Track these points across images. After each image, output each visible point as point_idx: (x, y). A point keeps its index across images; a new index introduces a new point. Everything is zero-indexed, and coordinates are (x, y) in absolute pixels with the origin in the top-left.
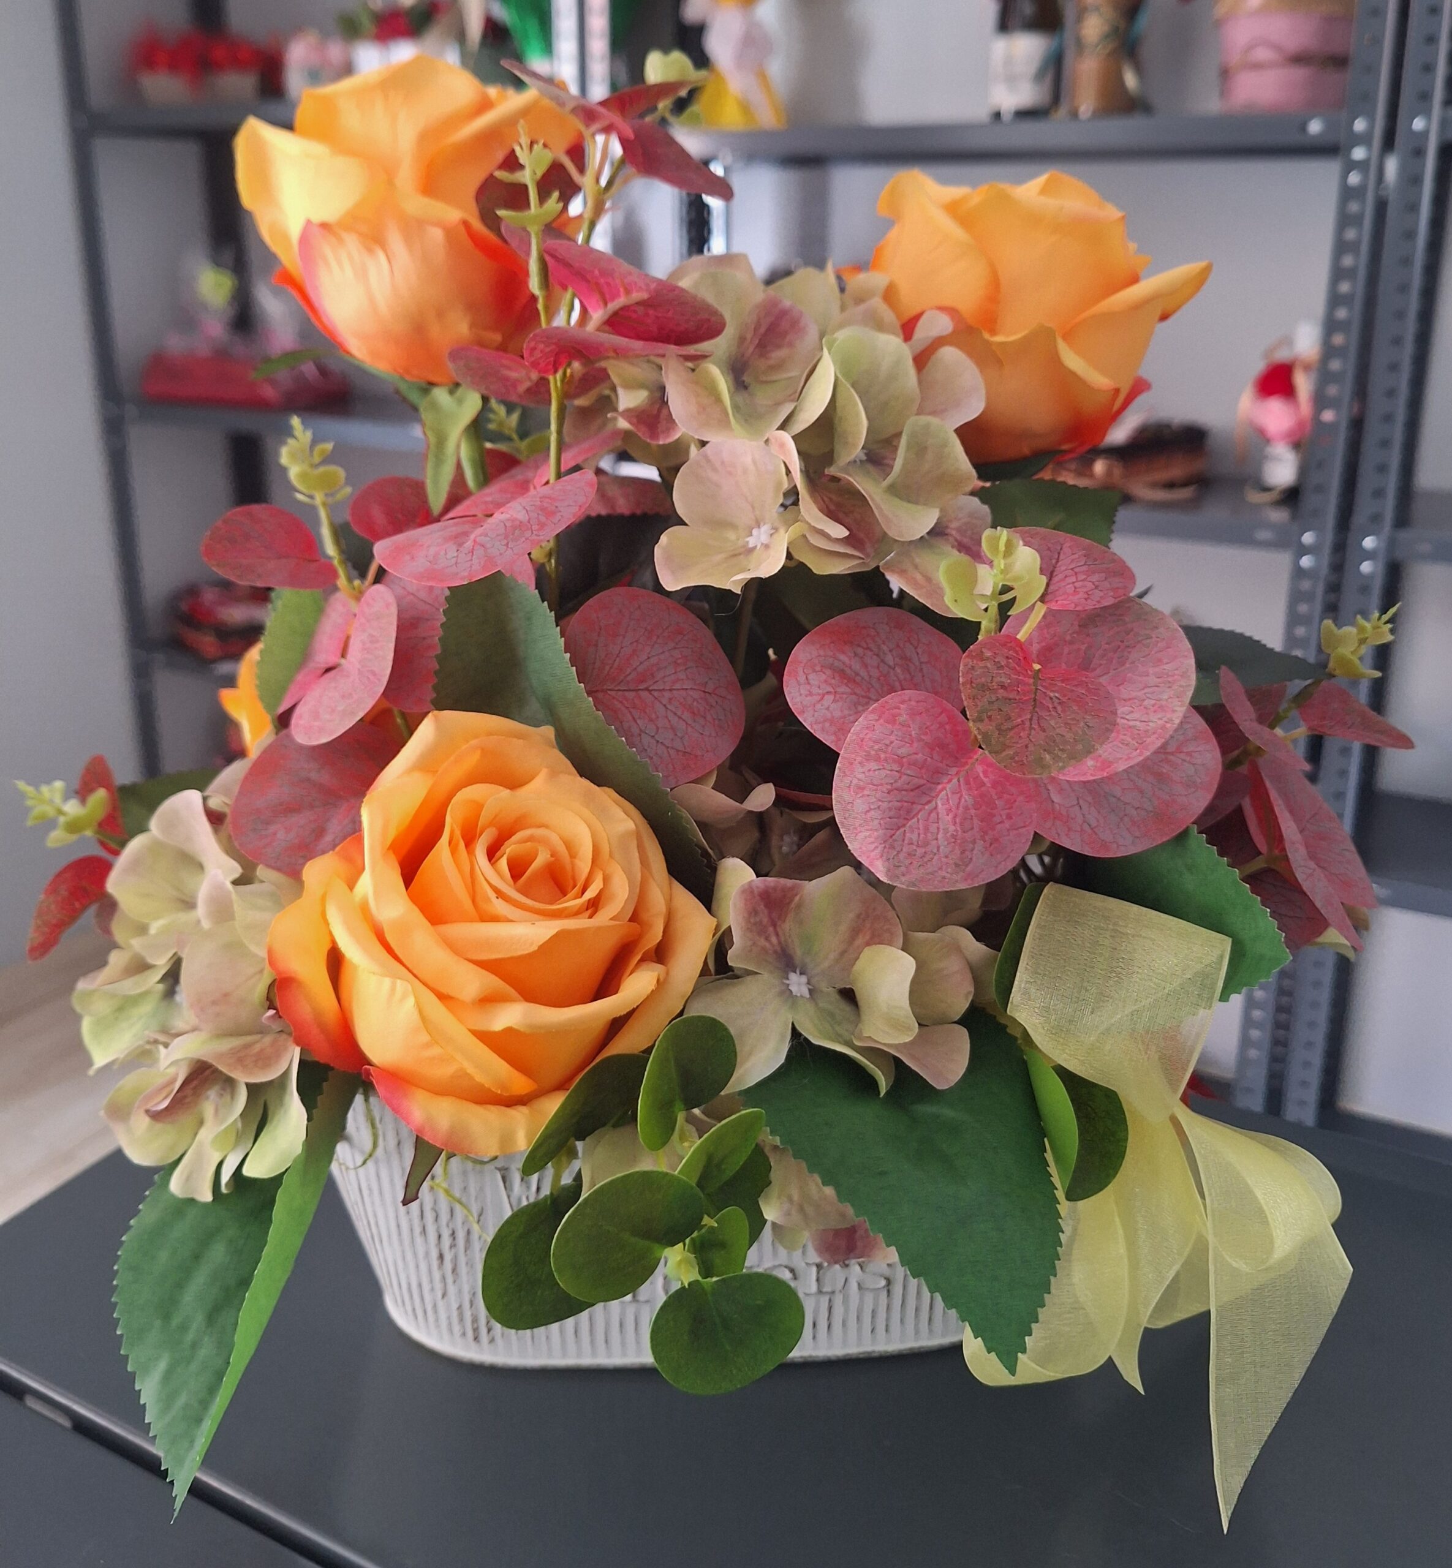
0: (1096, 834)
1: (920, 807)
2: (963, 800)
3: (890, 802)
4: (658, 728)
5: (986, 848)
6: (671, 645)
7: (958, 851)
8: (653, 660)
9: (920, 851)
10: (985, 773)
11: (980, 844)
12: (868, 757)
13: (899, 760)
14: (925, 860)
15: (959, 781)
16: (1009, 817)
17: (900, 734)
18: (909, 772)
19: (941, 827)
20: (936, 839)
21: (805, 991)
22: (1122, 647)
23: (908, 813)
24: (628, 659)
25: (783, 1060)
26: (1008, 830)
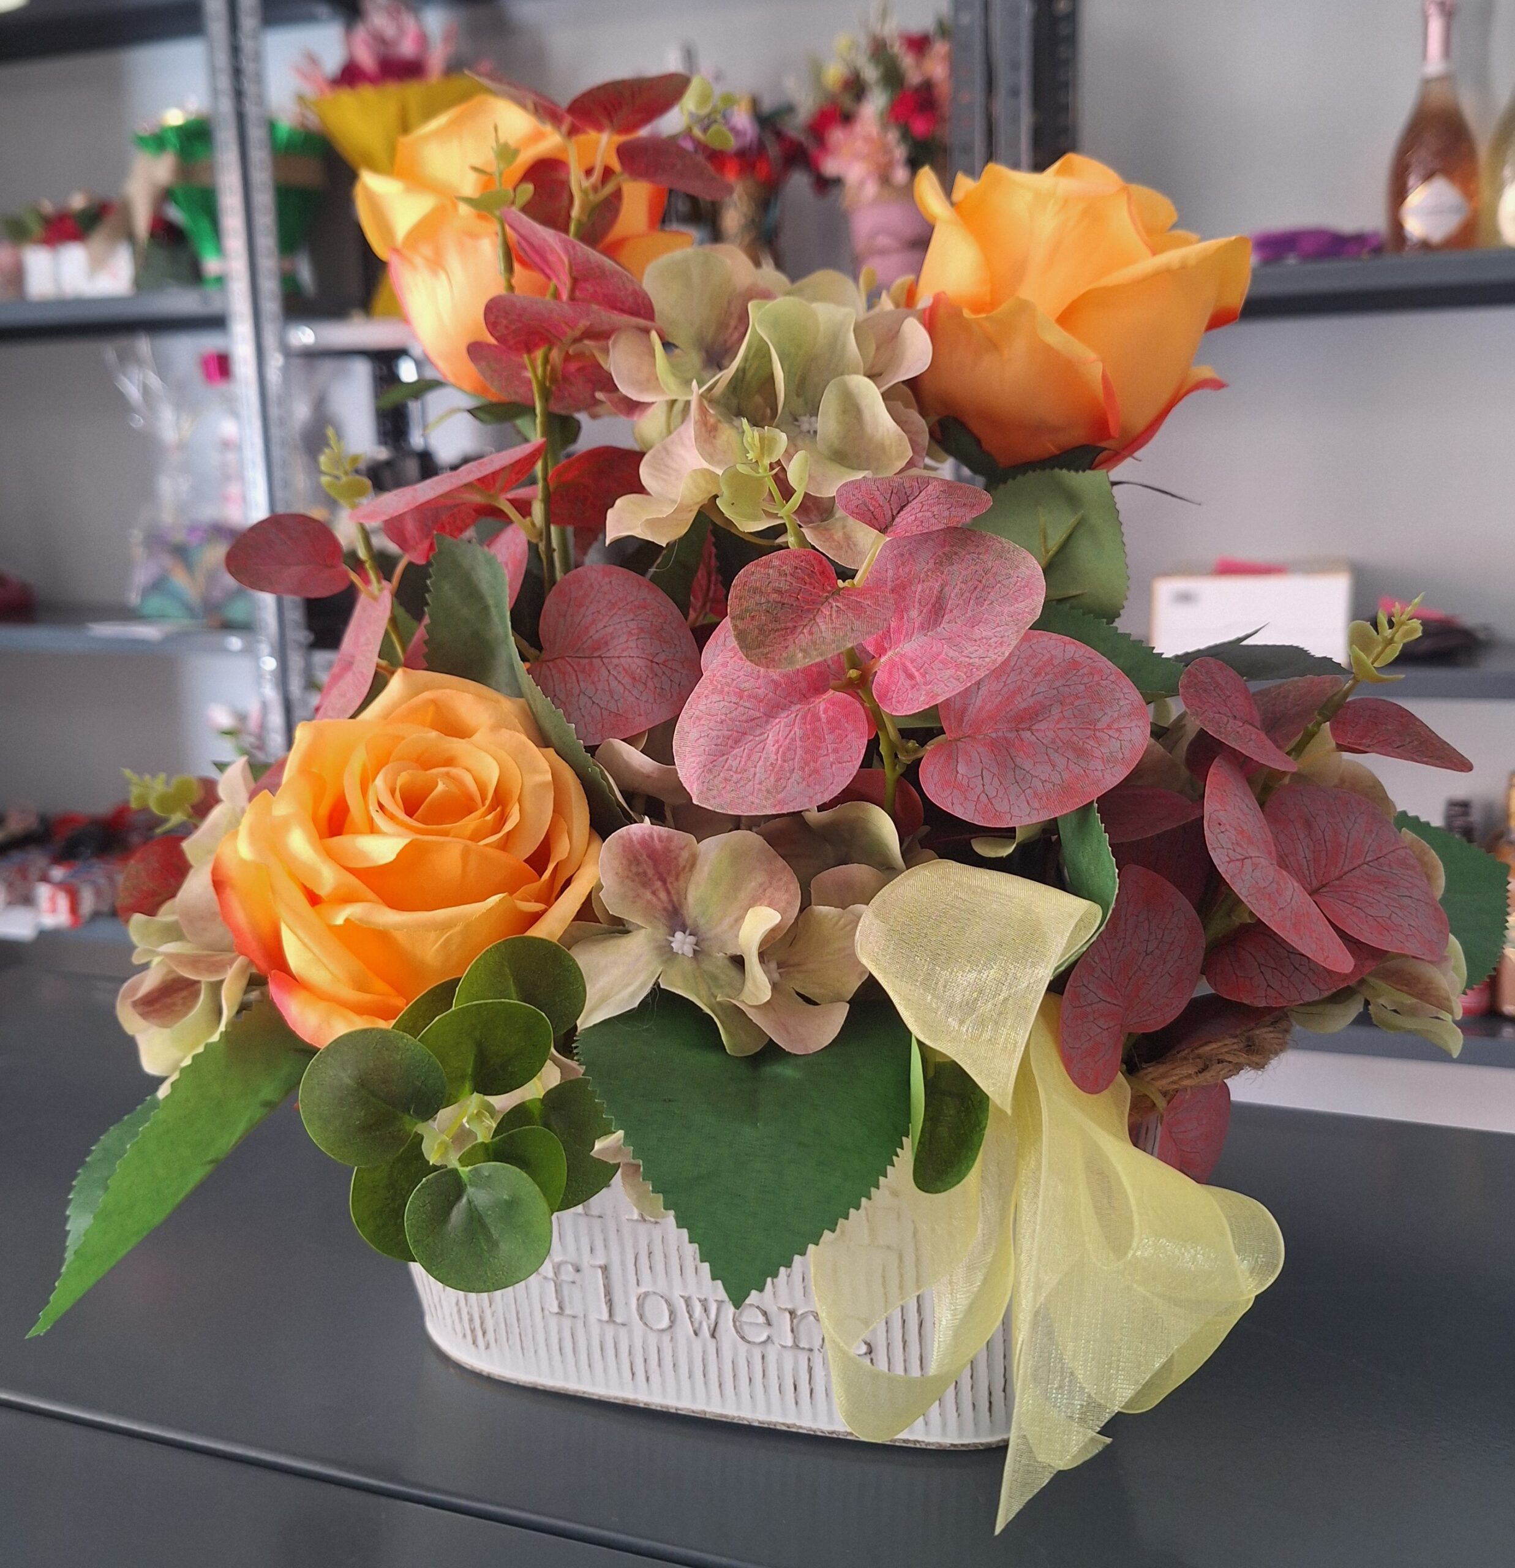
0: (992, 804)
1: (750, 738)
2: (793, 733)
3: (720, 730)
4: (597, 690)
5: (805, 779)
6: (632, 616)
7: (772, 779)
8: (609, 630)
10: (827, 712)
12: (715, 691)
13: (740, 693)
14: (740, 785)
15: (797, 716)
19: (765, 756)
20: (755, 767)
21: (688, 950)
22: (981, 586)
23: (736, 742)
24: (587, 628)
25: (636, 1005)
26: (832, 764)
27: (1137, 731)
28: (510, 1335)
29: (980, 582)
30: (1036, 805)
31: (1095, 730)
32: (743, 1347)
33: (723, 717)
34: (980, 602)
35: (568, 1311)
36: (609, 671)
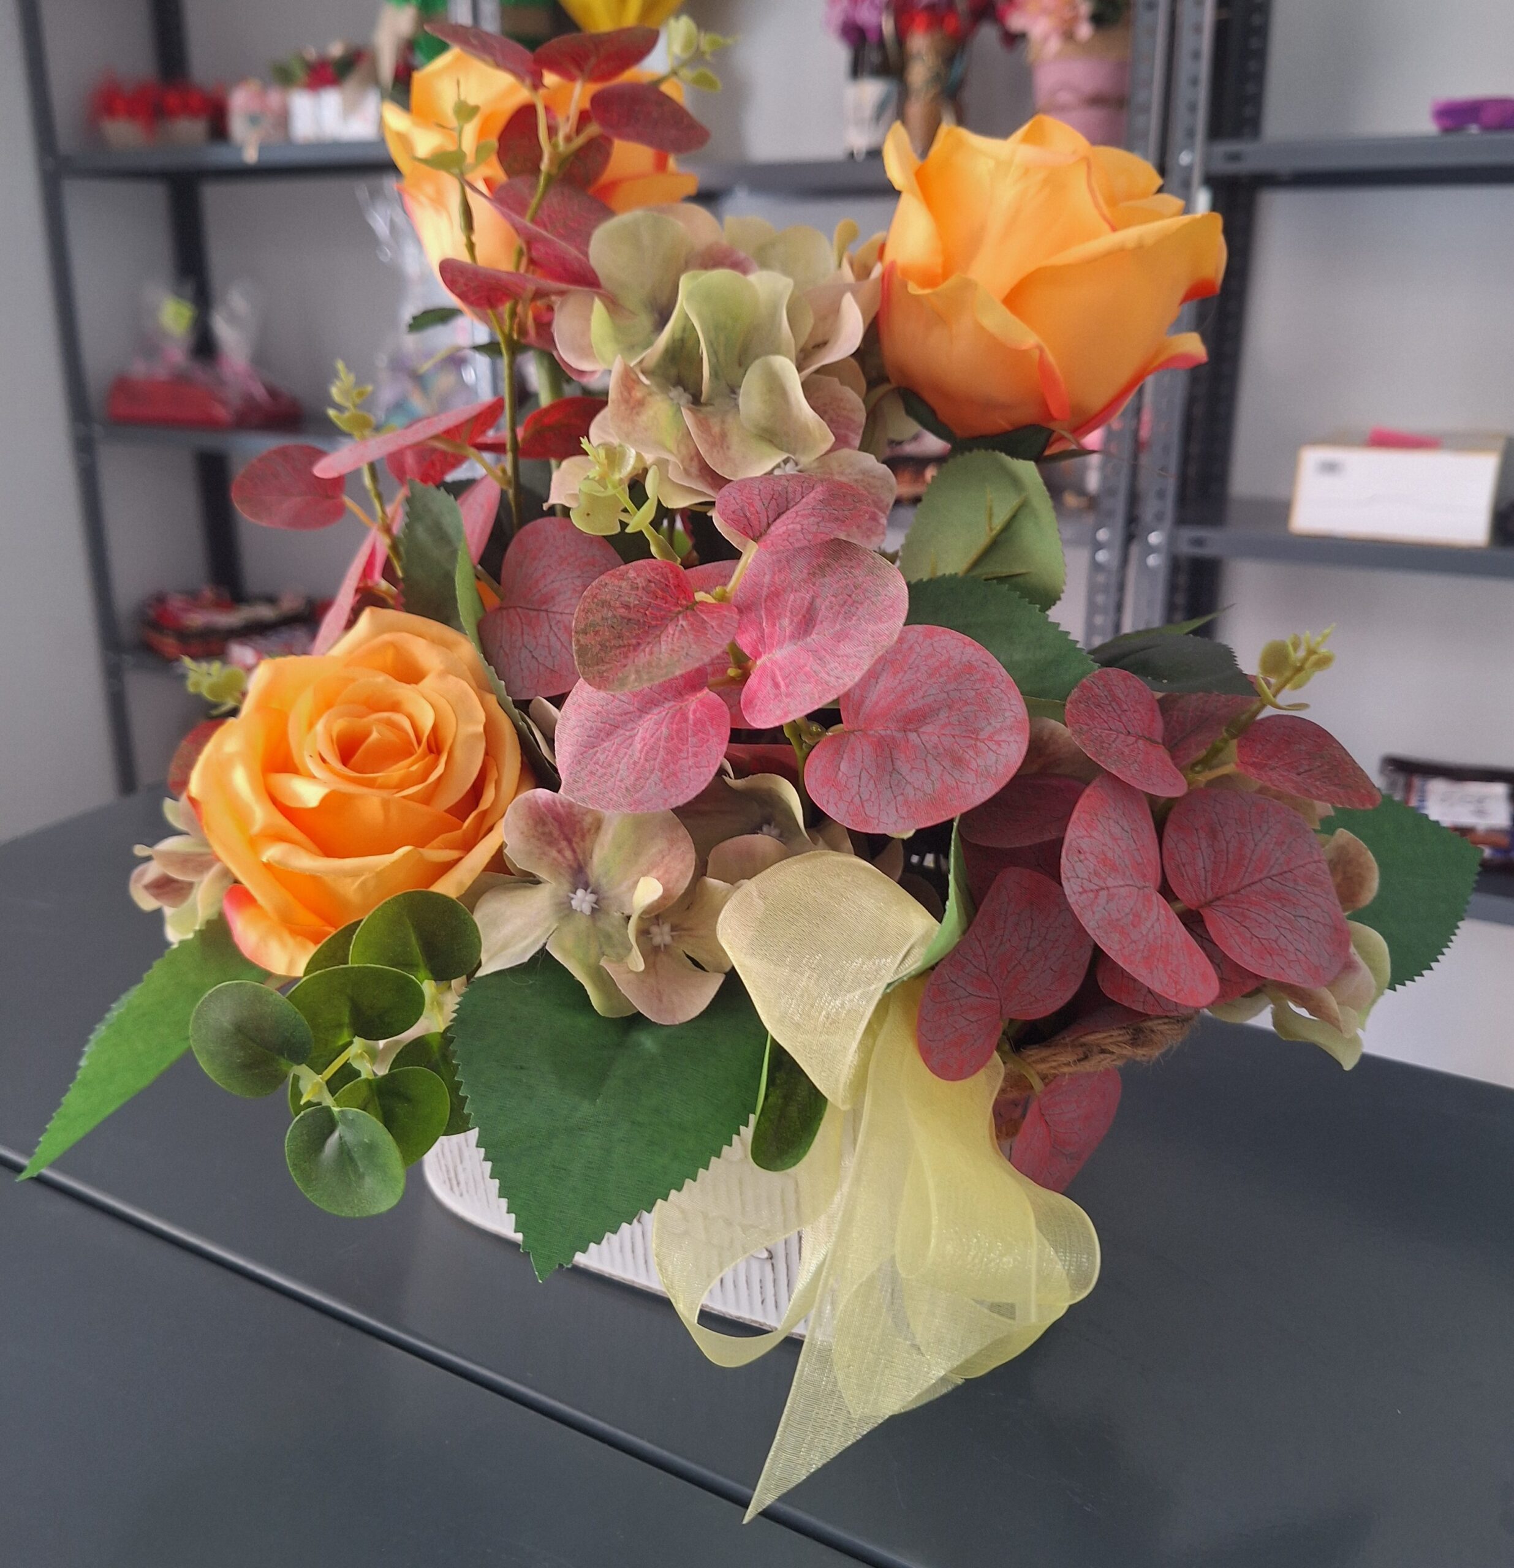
0: (863, 807)
1: (621, 731)
2: (659, 732)
4: (537, 644)
5: (662, 781)
6: (578, 573)
8: (556, 585)
9: (601, 771)
11: (657, 775)
14: (602, 780)
15: (667, 713)
16: (695, 755)
18: (623, 698)
19: (629, 753)
20: (619, 763)
21: (586, 909)
22: (850, 601)
23: (608, 735)
24: (537, 582)
25: (526, 959)
26: (690, 768)
27: (1014, 746)
29: (850, 596)
30: (904, 814)
31: (977, 739)
33: (600, 709)
34: (848, 616)
36: (551, 626)
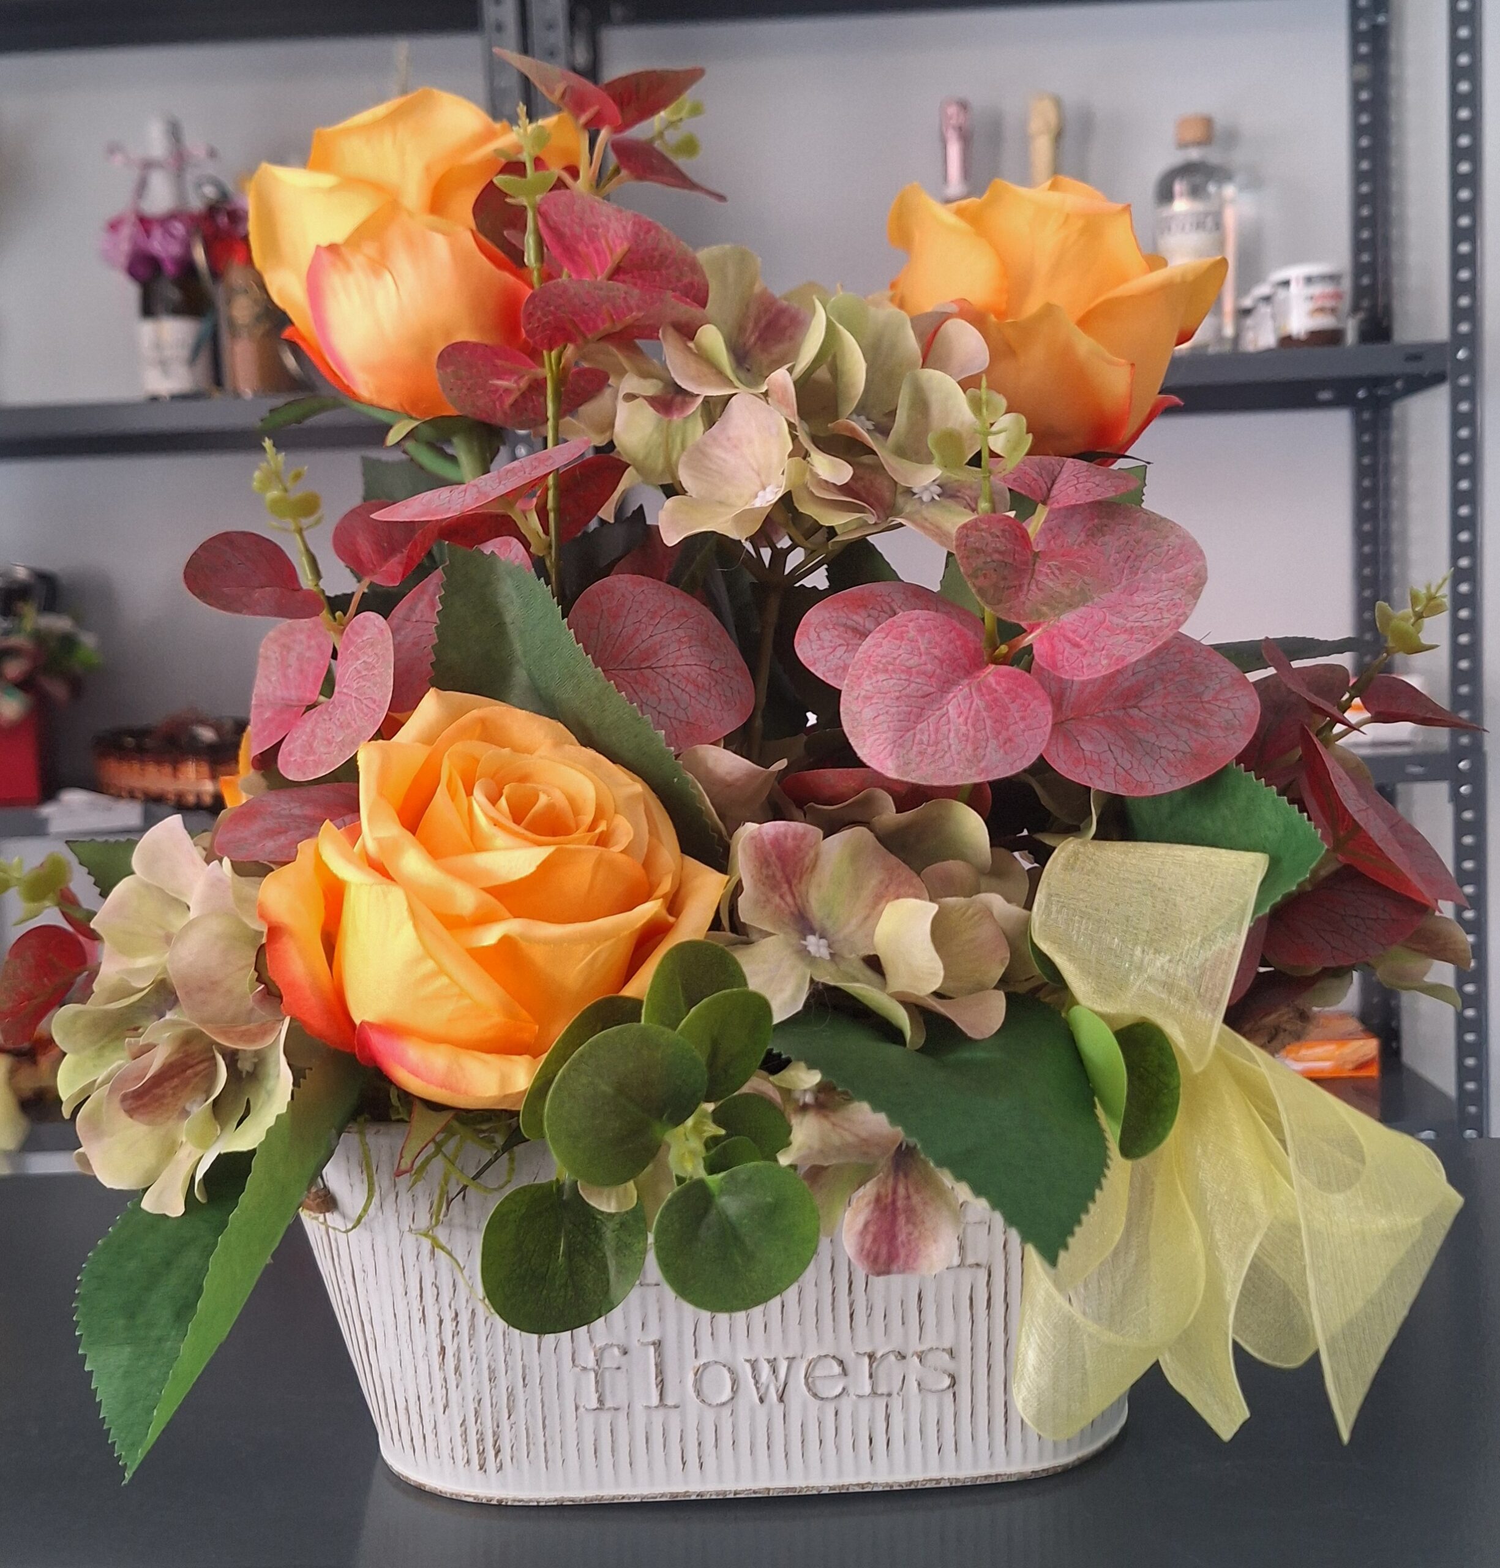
0: (1130, 775)
1: (930, 712)
2: (974, 704)
3: (898, 707)
5: (1000, 747)
6: (675, 625)
7: (970, 748)
9: (930, 750)
10: (998, 683)
11: (993, 744)
12: (876, 671)
13: (908, 671)
14: (937, 757)
15: (970, 689)
16: (1023, 718)
17: (909, 648)
18: (918, 680)
19: (953, 728)
20: (947, 738)
21: (824, 953)
22: (1133, 556)
24: (630, 638)
26: (1024, 731)
27: (1245, 700)
28: (531, 1446)
29: (1132, 551)
32: (814, 1404)
33: (897, 694)
35: (609, 1404)
